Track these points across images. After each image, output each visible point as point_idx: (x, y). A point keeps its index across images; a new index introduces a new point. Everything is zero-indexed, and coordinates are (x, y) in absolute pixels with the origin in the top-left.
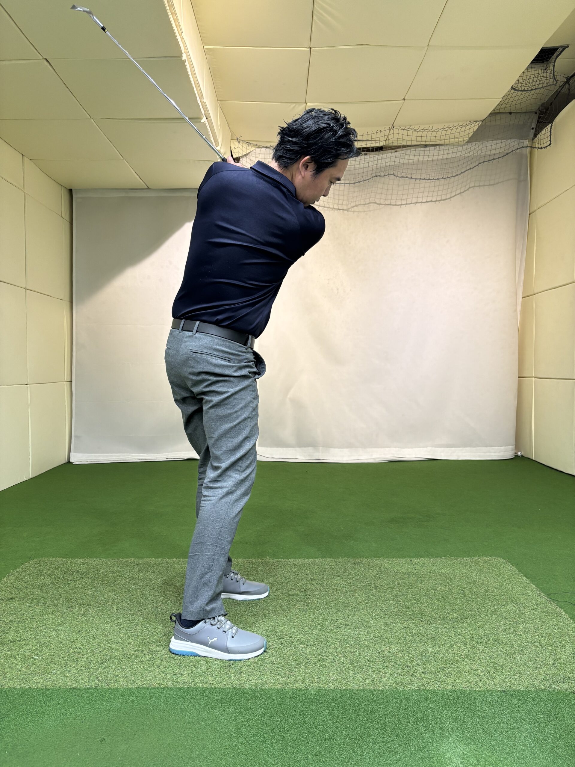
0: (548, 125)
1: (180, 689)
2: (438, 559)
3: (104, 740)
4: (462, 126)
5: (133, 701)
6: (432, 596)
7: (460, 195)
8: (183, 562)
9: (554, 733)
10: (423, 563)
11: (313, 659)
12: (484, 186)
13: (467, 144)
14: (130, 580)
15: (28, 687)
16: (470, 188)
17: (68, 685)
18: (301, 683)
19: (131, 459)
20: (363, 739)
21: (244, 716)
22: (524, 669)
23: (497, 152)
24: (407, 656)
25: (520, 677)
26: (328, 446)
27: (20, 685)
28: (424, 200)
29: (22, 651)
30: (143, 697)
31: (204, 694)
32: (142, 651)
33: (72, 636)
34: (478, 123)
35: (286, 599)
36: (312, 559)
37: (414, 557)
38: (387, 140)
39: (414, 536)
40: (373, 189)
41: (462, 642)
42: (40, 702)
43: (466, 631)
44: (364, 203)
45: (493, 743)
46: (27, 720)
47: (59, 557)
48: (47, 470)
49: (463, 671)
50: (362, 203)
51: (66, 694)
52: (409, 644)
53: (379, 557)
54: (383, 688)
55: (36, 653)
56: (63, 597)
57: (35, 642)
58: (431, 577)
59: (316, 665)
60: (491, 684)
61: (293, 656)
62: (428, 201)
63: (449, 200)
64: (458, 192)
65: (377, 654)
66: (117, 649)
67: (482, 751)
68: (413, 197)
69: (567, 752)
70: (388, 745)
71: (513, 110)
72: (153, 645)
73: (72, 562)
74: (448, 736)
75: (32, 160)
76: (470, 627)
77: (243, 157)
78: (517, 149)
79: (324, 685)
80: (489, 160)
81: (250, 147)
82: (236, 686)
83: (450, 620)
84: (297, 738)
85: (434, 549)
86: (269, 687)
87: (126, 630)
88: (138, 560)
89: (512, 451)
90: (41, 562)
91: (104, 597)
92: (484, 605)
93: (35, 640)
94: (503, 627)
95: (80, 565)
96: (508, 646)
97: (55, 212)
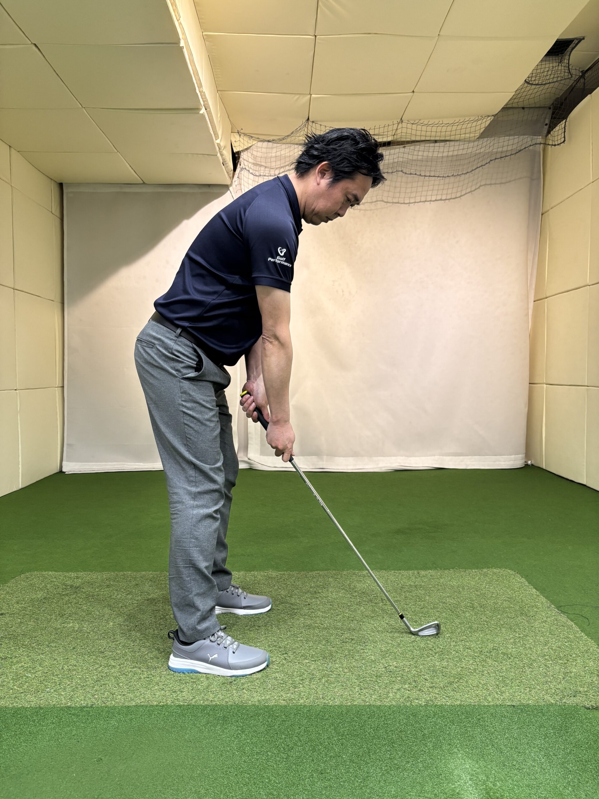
0: (562, 121)
1: (180, 706)
2: (446, 572)
3: (101, 760)
4: (473, 121)
5: (131, 720)
7: (470, 193)
9: (564, 749)
10: (431, 576)
11: (317, 674)
12: (495, 184)
13: (478, 140)
14: (127, 595)
15: (21, 706)
16: (481, 186)
17: (62, 704)
19: (127, 468)
20: (369, 756)
21: (246, 734)
22: (533, 683)
23: (510, 148)
24: (414, 670)
25: (530, 691)
26: (332, 454)
27: (12, 704)
28: (434, 198)
29: (13, 669)
30: (141, 715)
31: (205, 712)
32: (140, 668)
33: (66, 653)
34: (489, 118)
35: (289, 613)
36: (316, 572)
37: (421, 569)
38: (395, 134)
39: (422, 548)
41: (470, 656)
42: (34, 721)
43: (475, 645)
44: (371, 201)
45: (503, 759)
46: (20, 740)
47: (51, 571)
48: (38, 480)
49: (472, 685)
50: (369, 201)
51: (61, 713)
52: (416, 658)
53: (385, 569)
54: (390, 703)
55: (28, 670)
56: (56, 612)
58: (439, 590)
59: (321, 680)
60: (501, 698)
61: (297, 672)
62: (437, 199)
63: (460, 198)
64: (468, 190)
65: (384, 669)
66: (114, 666)
67: (491, 767)
68: (422, 195)
69: (578, 767)
70: (396, 762)
71: (526, 104)
72: (151, 661)
73: (65, 576)
74: (456, 752)
75: (20, 152)
76: (478, 640)
77: (243, 151)
78: (530, 146)
79: (329, 701)
80: (501, 158)
81: (252, 140)
82: (238, 703)
83: (459, 634)
84: (301, 755)
85: (442, 560)
86: (272, 703)
87: (123, 646)
88: (135, 573)
89: (522, 459)
90: (33, 576)
91: (99, 612)
92: (493, 617)
93: (27, 658)
94: (512, 640)
95: (74, 579)
96: (518, 660)
97: (45, 208)
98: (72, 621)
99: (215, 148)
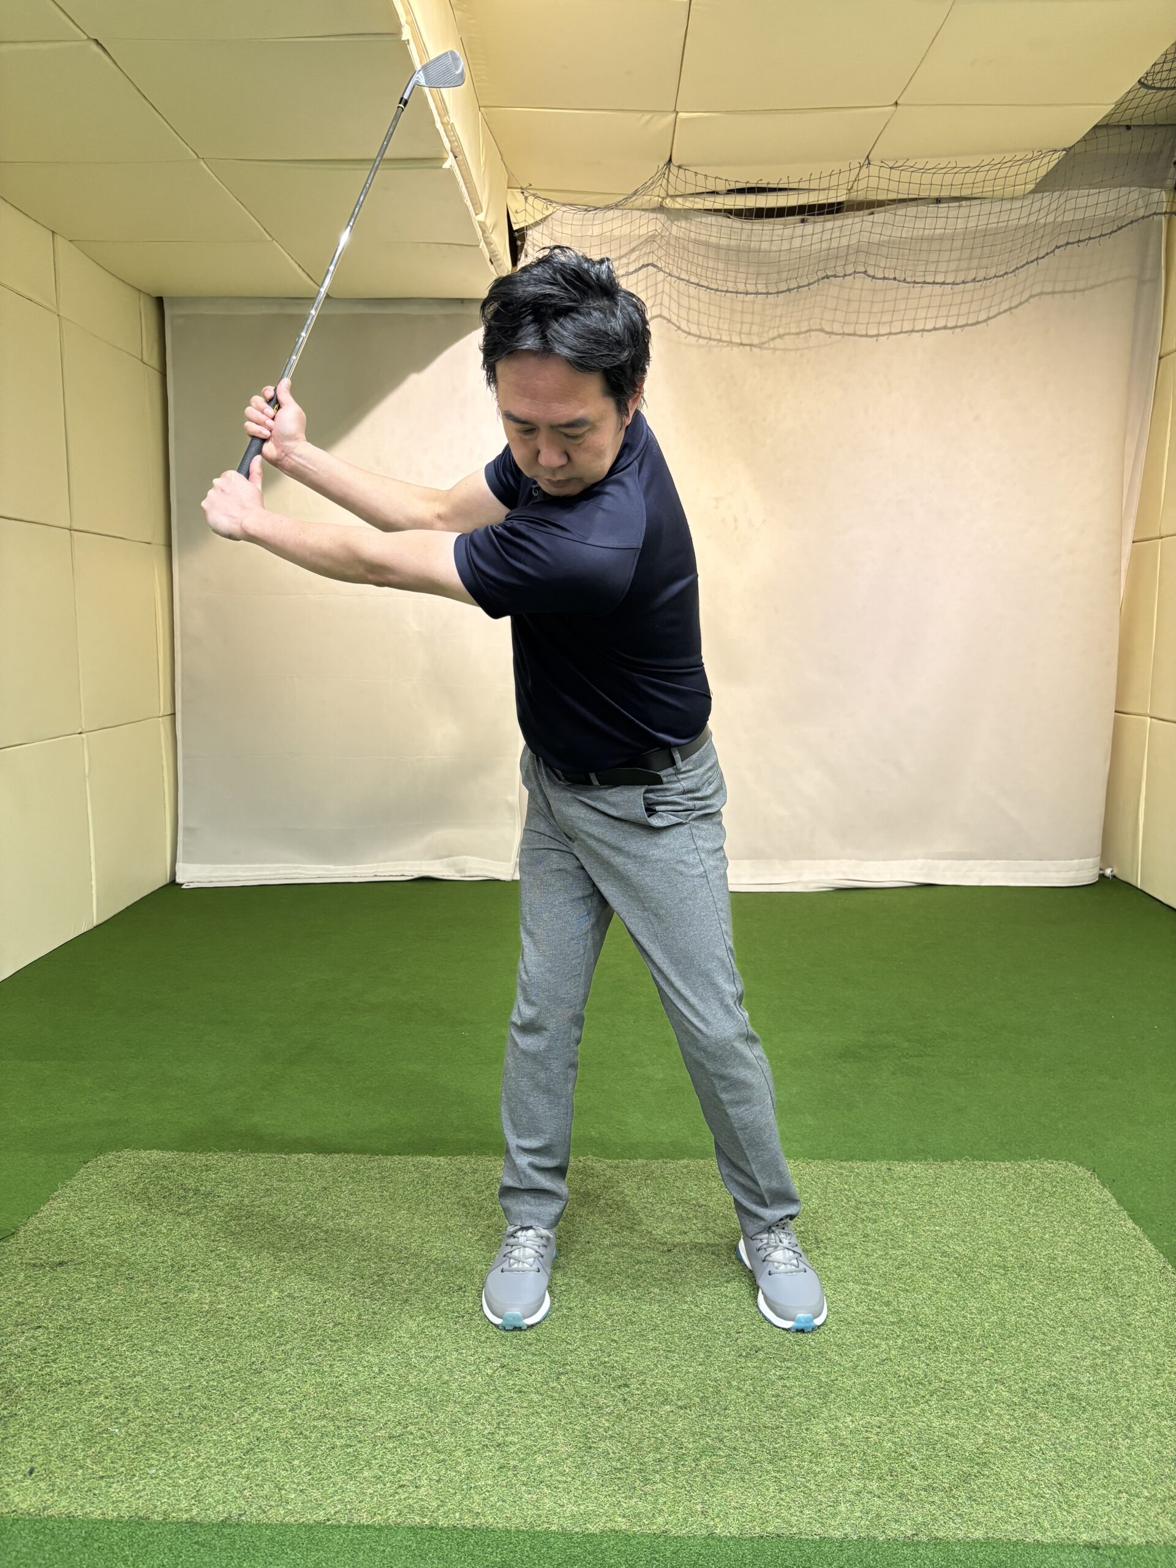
1: (414, 1529)
2: (945, 1166)
4: (1021, 162)
6: (938, 1270)
7: (1008, 313)
8: (414, 1165)
10: (915, 1177)
11: (690, 1446)
12: (1063, 292)
13: (1031, 195)
15: (99, 1514)
16: (1032, 296)
17: (181, 1512)
18: (666, 1516)
19: (302, 876)
24: (889, 1440)
25: (1129, 1502)
28: (929, 326)
29: (84, 1413)
30: (338, 1552)
31: (465, 1548)
32: (333, 1419)
34: (1056, 154)
35: (630, 1271)
36: (683, 1162)
37: (894, 1158)
38: (852, 190)
39: (895, 1098)
40: (818, 298)
41: (1003, 1403)
43: (1012, 1371)
44: (798, 330)
47: (157, 1149)
48: (129, 905)
50: (793, 330)
51: (178, 1537)
53: (822, 1158)
54: (842, 1532)
55: (113, 1416)
57: (111, 1385)
58: (934, 1217)
59: (699, 1463)
60: (1068, 1522)
62: (937, 326)
63: (984, 324)
64: (1004, 307)
68: (905, 318)
71: (1135, 121)
72: (356, 1400)
73: (184, 1164)
75: (74, 242)
77: (532, 229)
78: (1143, 217)
79: (717, 1520)
80: (1079, 241)
81: (551, 208)
83: (978, 1341)
85: (936, 1133)
88: (320, 1159)
89: (1093, 868)
90: (120, 1162)
91: (251, 1261)
92: (1047, 1296)
93: (111, 1382)
94: (1088, 1362)
95: (202, 1171)
96: (1101, 1414)
97: (128, 353)
98: (197, 1286)
99: (475, 232)
